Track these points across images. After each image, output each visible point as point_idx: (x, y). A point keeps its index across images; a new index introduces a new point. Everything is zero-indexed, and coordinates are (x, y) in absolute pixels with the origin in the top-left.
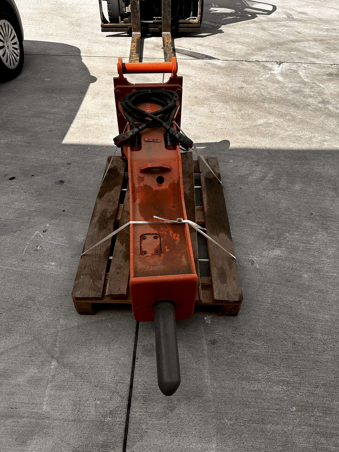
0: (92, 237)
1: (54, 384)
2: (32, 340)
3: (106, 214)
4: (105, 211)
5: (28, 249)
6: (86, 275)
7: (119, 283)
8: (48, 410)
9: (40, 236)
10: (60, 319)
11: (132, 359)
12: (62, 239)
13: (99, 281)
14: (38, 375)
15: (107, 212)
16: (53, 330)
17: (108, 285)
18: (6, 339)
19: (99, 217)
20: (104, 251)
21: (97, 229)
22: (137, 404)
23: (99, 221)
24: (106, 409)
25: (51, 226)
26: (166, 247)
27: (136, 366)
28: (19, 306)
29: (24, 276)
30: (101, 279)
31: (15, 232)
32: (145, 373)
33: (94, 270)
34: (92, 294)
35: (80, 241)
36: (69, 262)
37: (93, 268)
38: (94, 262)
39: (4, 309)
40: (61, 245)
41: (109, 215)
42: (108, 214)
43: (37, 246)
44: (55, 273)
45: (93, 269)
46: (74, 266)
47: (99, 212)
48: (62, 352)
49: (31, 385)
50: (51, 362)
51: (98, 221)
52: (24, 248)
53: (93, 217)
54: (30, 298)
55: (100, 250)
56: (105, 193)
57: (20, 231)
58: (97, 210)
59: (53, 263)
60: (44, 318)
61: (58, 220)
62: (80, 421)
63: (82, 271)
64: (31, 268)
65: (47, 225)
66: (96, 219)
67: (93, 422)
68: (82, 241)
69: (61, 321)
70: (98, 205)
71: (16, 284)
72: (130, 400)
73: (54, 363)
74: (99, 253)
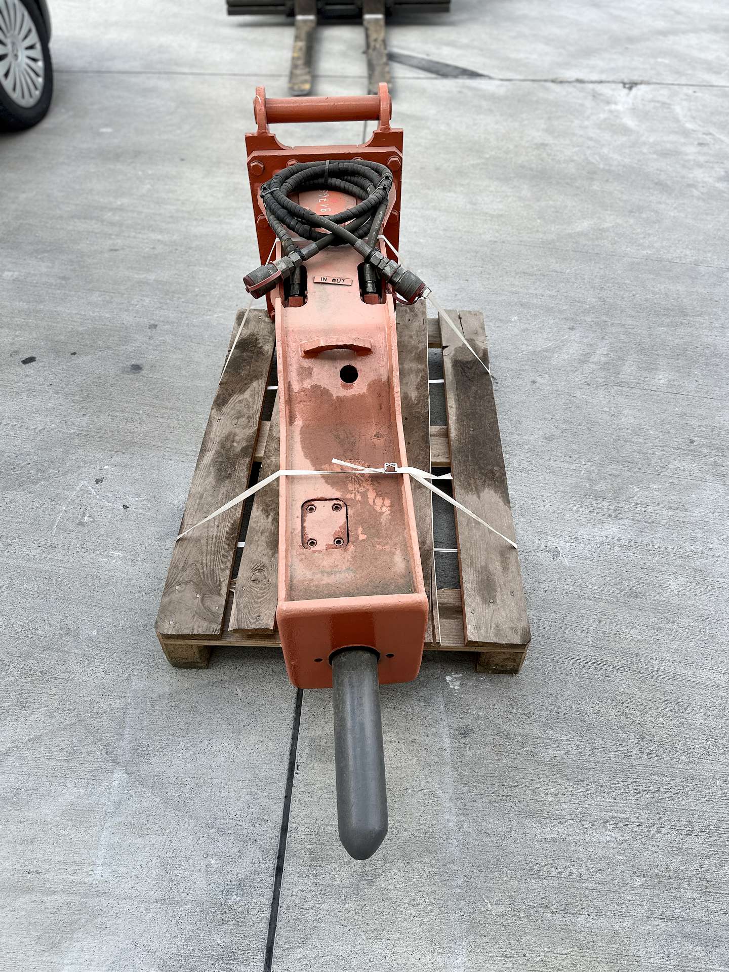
0: (201, 497)
1: (118, 820)
2: (72, 724)
3: (232, 446)
4: (230, 438)
5: (63, 520)
6: (186, 583)
7: (256, 603)
8: (105, 877)
9: (89, 492)
10: (132, 677)
11: (287, 767)
12: (137, 499)
13: (216, 598)
14: (85, 800)
15: (233, 441)
16: (117, 703)
17: (234, 606)
18: (16, 720)
19: (217, 452)
20: (226, 530)
21: (211, 479)
22: (296, 866)
23: (217, 461)
24: (230, 877)
25: (114, 469)
26: (360, 530)
27: (295, 782)
28: (45, 649)
29: (54, 580)
30: (219, 594)
31: (35, 483)
32: (315, 798)
33: (203, 573)
34: (199, 627)
35: (176, 502)
36: (153, 550)
37: (203, 568)
38: (205, 554)
39: (12, 655)
40: (134, 512)
41: (238, 447)
42: (235, 444)
43: (83, 515)
44: (123, 575)
45: (201, 571)
46: (163, 559)
47: (217, 440)
48: (136, 751)
49: (70, 823)
50: (112, 773)
51: (214, 461)
52: (54, 520)
53: (203, 451)
54: (68, 632)
55: (218, 526)
56: (230, 395)
57: (46, 479)
58: (212, 435)
59: (118, 554)
60: (97, 675)
61: (129, 456)
62: (174, 903)
63: (179, 575)
64: (69, 565)
65: (106, 467)
66: (209, 457)
67: (202, 905)
68: (181, 503)
69: (135, 682)
70: (215, 424)
71: (37, 601)
72: (281, 857)
73: (119, 775)
74: (215, 534)
